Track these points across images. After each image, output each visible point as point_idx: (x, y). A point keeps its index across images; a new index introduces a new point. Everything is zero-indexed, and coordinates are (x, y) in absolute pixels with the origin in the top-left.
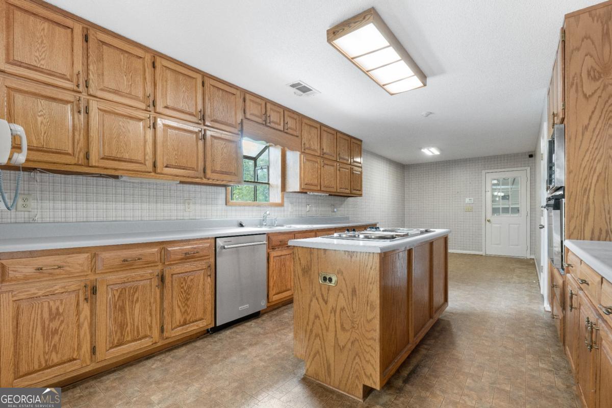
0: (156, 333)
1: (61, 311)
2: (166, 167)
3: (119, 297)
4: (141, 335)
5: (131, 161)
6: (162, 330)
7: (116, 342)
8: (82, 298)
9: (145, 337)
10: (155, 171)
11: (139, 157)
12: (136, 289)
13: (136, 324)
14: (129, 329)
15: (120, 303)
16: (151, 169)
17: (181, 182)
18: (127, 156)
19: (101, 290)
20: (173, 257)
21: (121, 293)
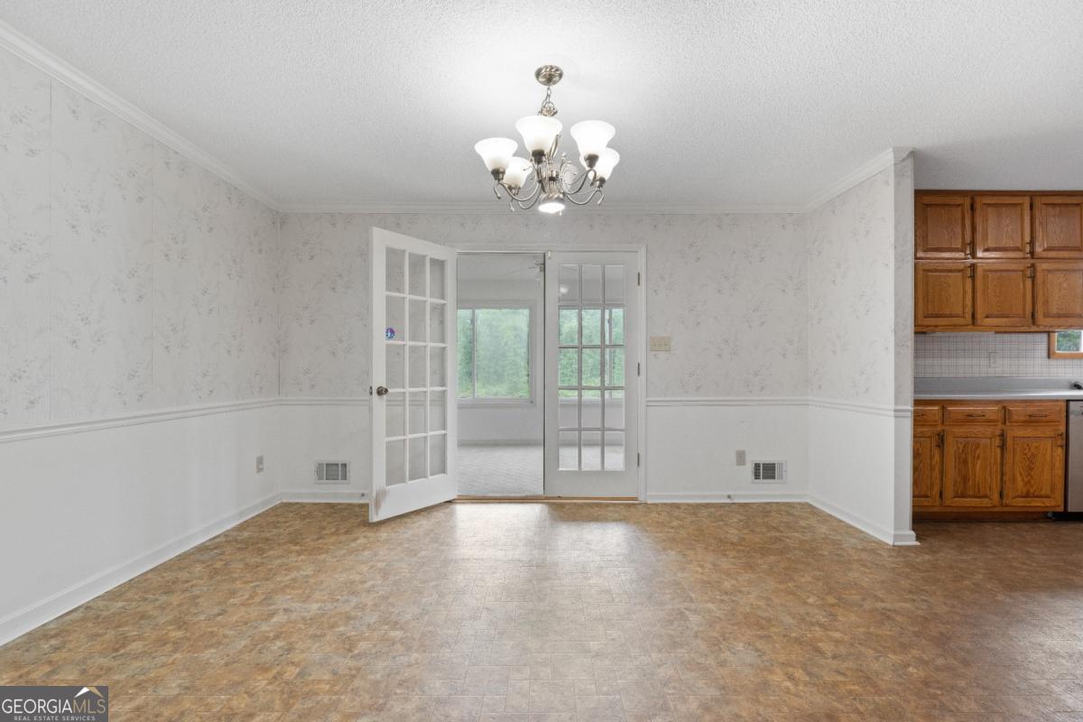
0: (996, 496)
1: (920, 452)
2: (987, 317)
3: (963, 451)
4: (981, 494)
5: (951, 316)
6: (1001, 496)
7: (959, 492)
8: (934, 444)
9: (985, 496)
10: (973, 324)
11: (958, 310)
12: (978, 446)
13: (977, 479)
14: (970, 483)
15: (963, 456)
16: (970, 322)
17: (997, 332)
18: (947, 312)
19: (949, 440)
20: (1015, 417)
21: (965, 446)
